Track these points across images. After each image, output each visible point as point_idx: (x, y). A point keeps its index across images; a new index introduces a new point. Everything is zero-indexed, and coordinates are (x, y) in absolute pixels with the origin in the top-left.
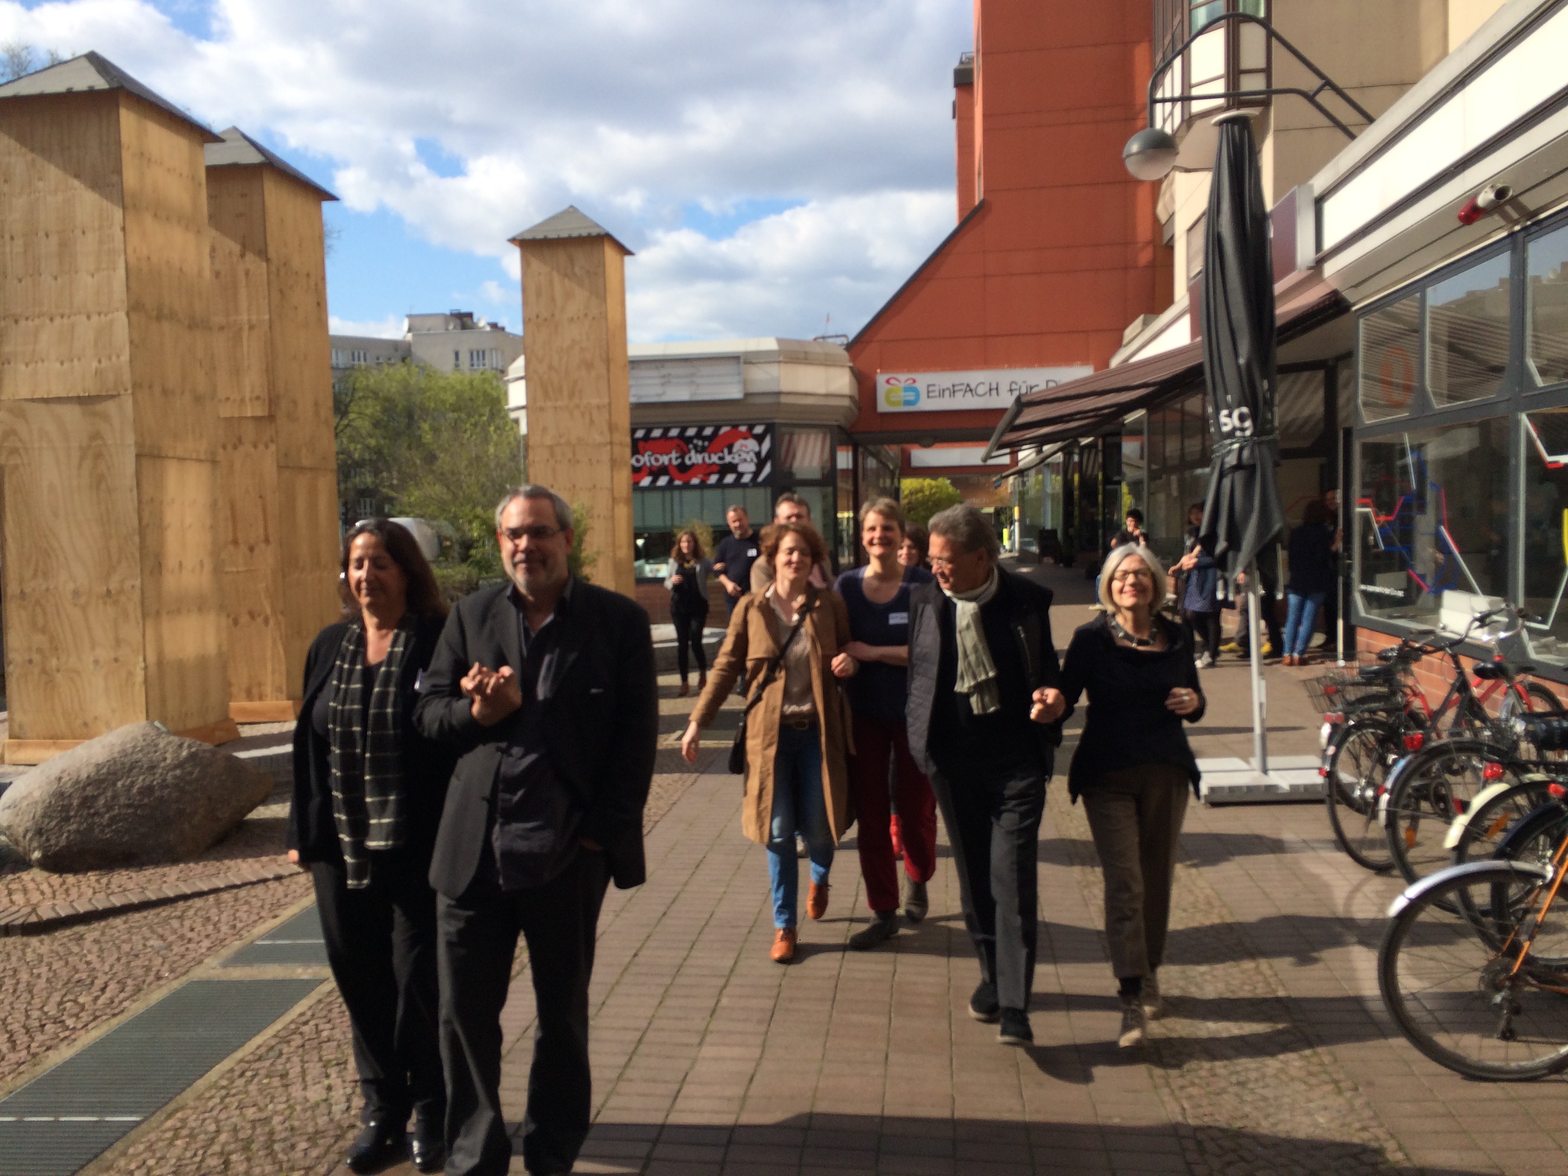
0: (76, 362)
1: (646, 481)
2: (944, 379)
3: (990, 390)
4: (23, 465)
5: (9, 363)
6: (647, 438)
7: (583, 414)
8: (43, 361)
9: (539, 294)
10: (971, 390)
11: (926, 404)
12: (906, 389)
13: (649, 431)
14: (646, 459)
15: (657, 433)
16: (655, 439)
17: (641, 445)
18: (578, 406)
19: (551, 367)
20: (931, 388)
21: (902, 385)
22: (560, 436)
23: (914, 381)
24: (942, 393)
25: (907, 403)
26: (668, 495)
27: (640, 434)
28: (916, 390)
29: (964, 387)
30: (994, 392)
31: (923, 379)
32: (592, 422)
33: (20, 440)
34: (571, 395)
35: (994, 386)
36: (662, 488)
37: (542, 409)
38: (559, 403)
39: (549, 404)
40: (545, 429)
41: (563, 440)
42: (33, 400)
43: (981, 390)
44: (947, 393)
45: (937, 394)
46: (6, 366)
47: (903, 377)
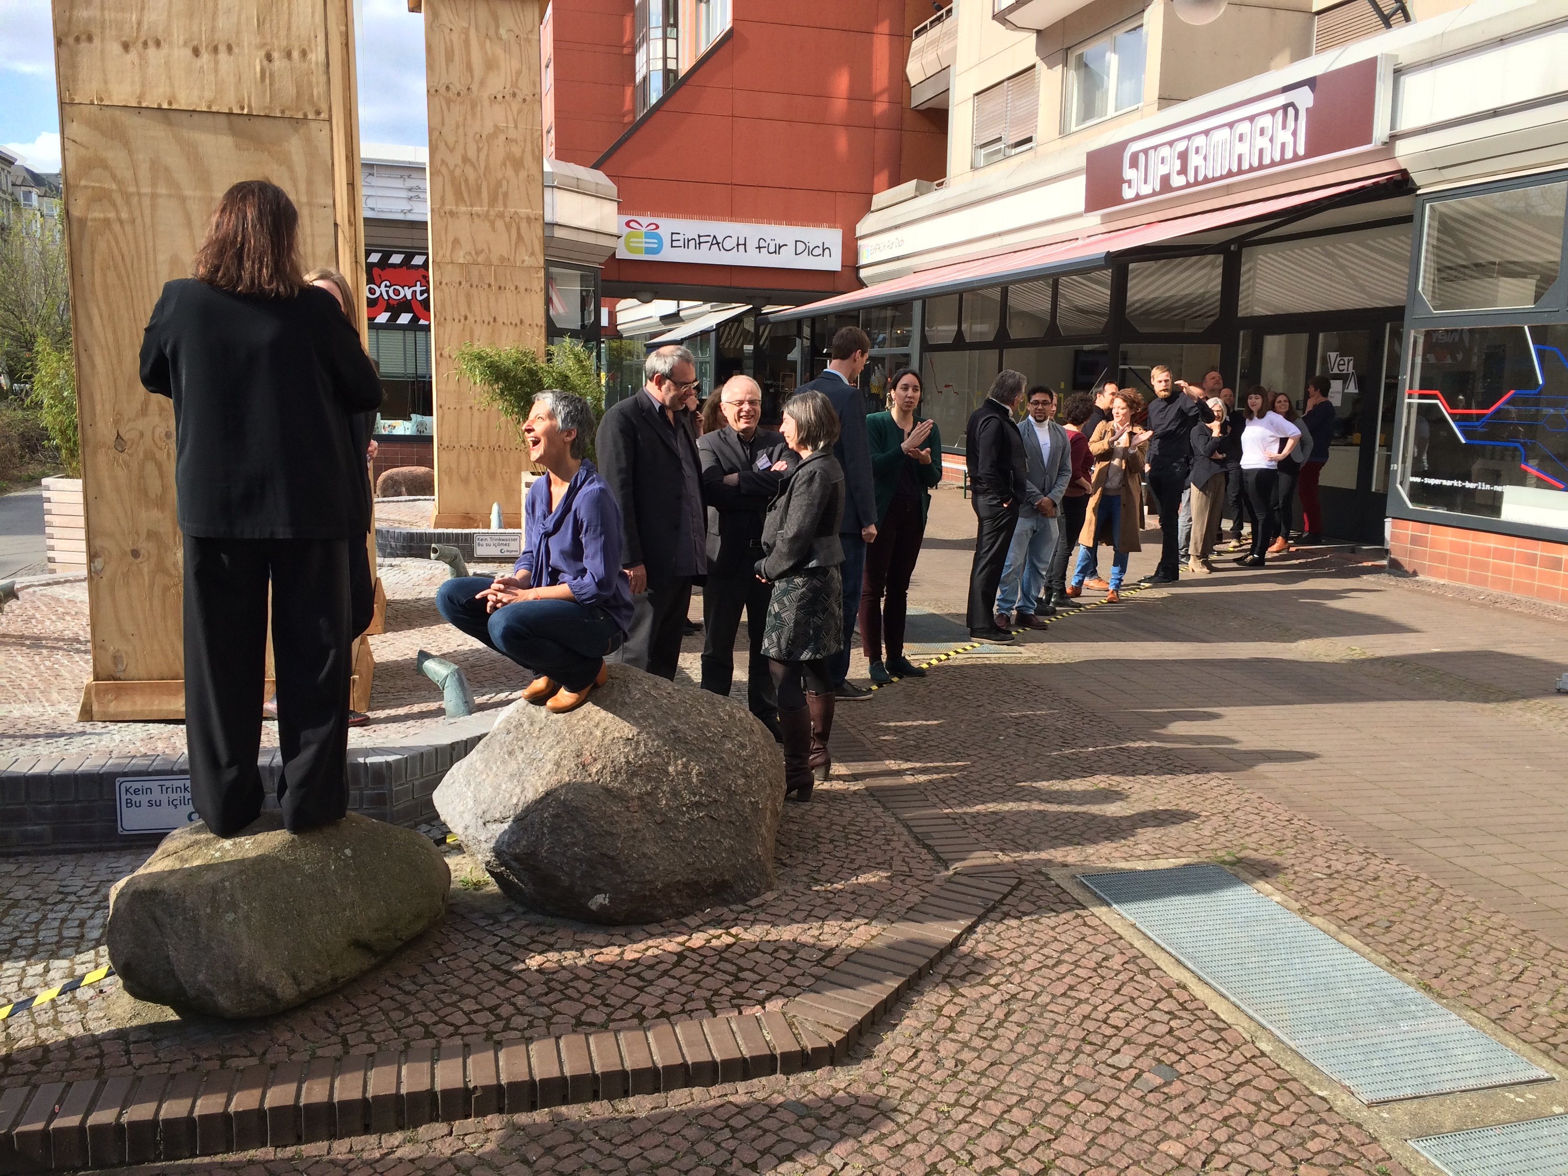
0: (223, 56)
1: (383, 318)
2: (690, 227)
3: (738, 245)
4: (121, 222)
5: (90, 39)
6: (384, 263)
7: (508, 228)
8: (158, 44)
9: (450, 58)
10: (718, 243)
11: (669, 255)
12: (648, 235)
13: (387, 255)
14: (381, 290)
15: (396, 259)
16: (394, 266)
17: (376, 271)
18: (501, 215)
19: (465, 159)
20: (675, 237)
21: (644, 230)
22: (478, 253)
23: (657, 227)
24: (687, 243)
25: (648, 251)
26: (410, 335)
27: (375, 258)
28: (659, 239)
29: (710, 239)
30: (741, 248)
31: (667, 225)
32: (520, 237)
33: (114, 177)
34: (493, 202)
35: (742, 241)
36: (402, 327)
37: (452, 214)
38: (476, 209)
39: (463, 209)
40: (456, 242)
41: (481, 259)
42: (139, 109)
43: (728, 244)
44: (692, 243)
45: (681, 243)
46: (84, 45)
47: (645, 220)
